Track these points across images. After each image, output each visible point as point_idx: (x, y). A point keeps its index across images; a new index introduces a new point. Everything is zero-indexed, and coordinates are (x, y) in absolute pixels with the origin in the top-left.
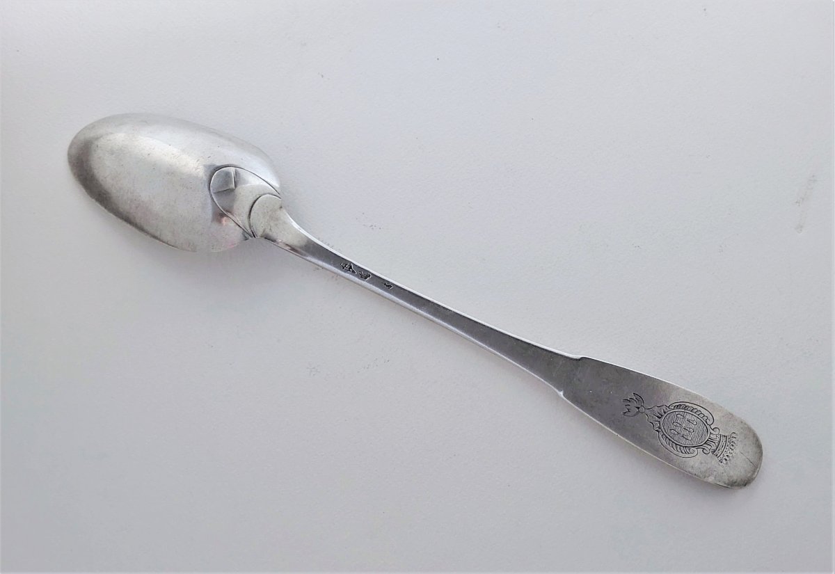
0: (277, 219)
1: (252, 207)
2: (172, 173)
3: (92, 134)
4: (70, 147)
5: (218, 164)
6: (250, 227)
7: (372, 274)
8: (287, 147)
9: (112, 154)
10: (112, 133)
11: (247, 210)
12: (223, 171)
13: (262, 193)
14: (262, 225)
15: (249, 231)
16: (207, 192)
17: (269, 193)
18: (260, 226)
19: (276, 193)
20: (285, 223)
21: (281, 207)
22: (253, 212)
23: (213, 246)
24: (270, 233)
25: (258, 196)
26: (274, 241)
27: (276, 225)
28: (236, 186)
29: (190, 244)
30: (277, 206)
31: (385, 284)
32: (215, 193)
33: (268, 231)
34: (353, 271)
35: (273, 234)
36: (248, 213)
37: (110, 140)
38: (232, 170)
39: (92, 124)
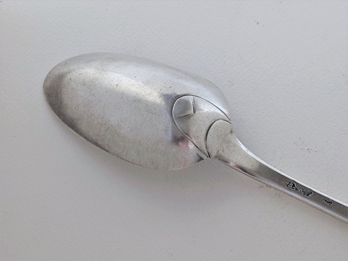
0: (229, 142)
1: (208, 130)
2: (139, 101)
3: (65, 70)
4: (45, 81)
5: (179, 93)
6: (207, 148)
7: (313, 191)
8: (230, 82)
9: (84, 85)
10: (83, 68)
11: (204, 133)
12: (183, 99)
13: (217, 118)
14: (217, 146)
15: (206, 151)
16: (169, 117)
17: (222, 119)
18: (214, 147)
19: (227, 119)
20: (235, 145)
21: (232, 132)
22: (209, 135)
23: (174, 165)
24: (223, 154)
25: (213, 121)
26: (226, 162)
27: (228, 147)
28: (194, 112)
29: (153, 162)
30: (228, 131)
31: (326, 201)
32: (176, 118)
33: (221, 152)
34: (296, 189)
35: (226, 155)
36: (205, 136)
37: (81, 74)
38: (190, 99)
39: (64, 62)
